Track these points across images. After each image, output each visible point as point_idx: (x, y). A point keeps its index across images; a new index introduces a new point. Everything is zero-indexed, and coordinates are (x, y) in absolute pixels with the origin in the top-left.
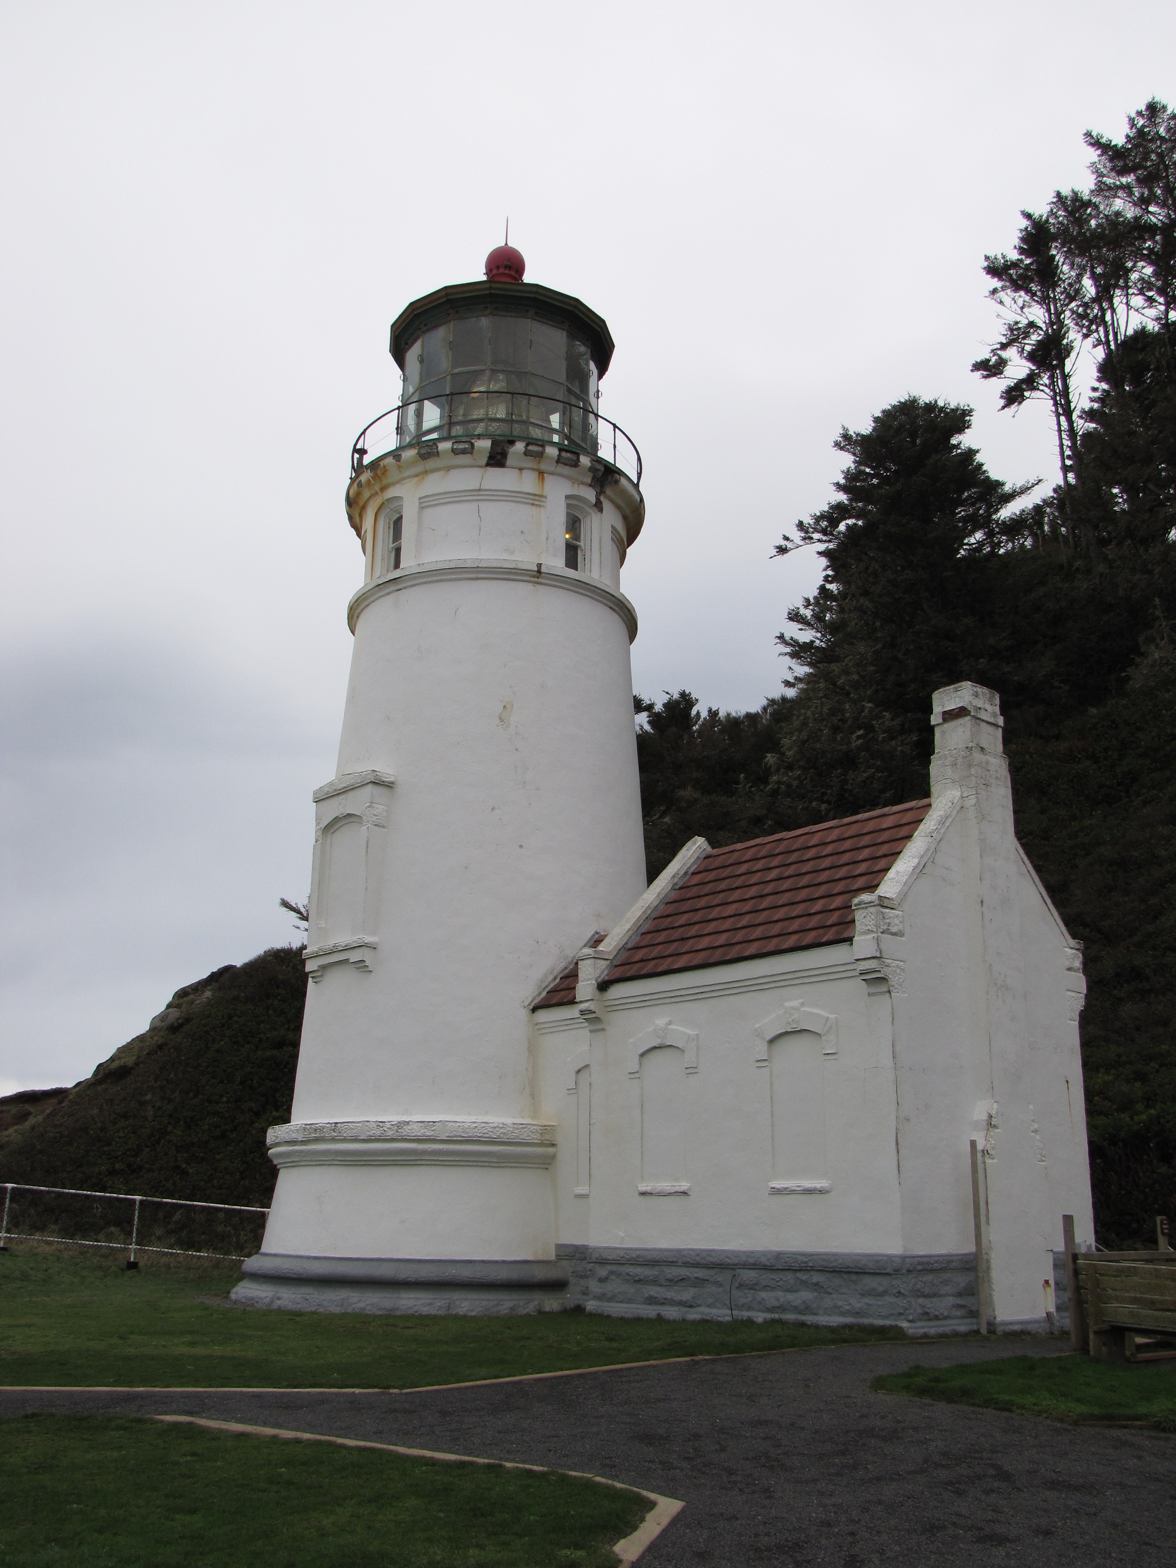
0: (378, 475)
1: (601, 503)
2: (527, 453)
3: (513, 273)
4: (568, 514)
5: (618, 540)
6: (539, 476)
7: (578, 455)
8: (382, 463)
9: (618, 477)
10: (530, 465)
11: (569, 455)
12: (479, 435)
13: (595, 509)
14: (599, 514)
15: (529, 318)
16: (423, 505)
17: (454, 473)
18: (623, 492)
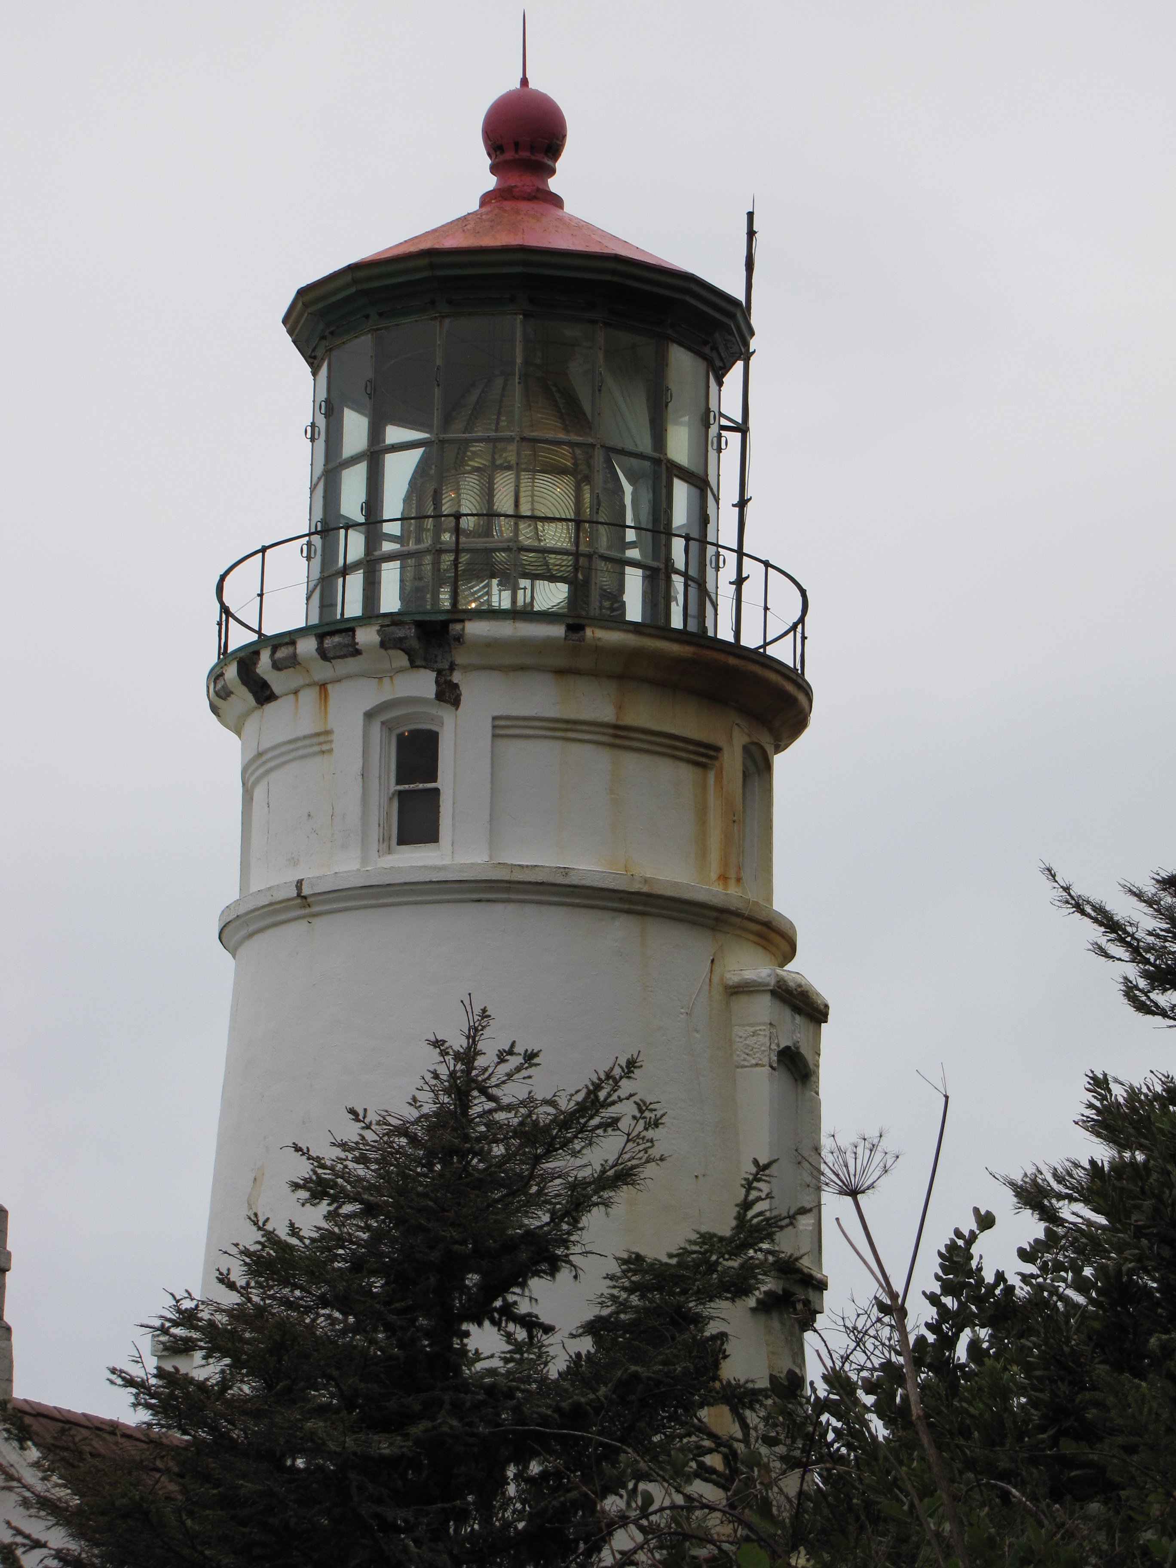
1: (456, 686)
2: (278, 666)
6: (320, 693)
7: (353, 631)
10: (301, 682)
11: (337, 639)
14: (454, 711)
16: (250, 795)
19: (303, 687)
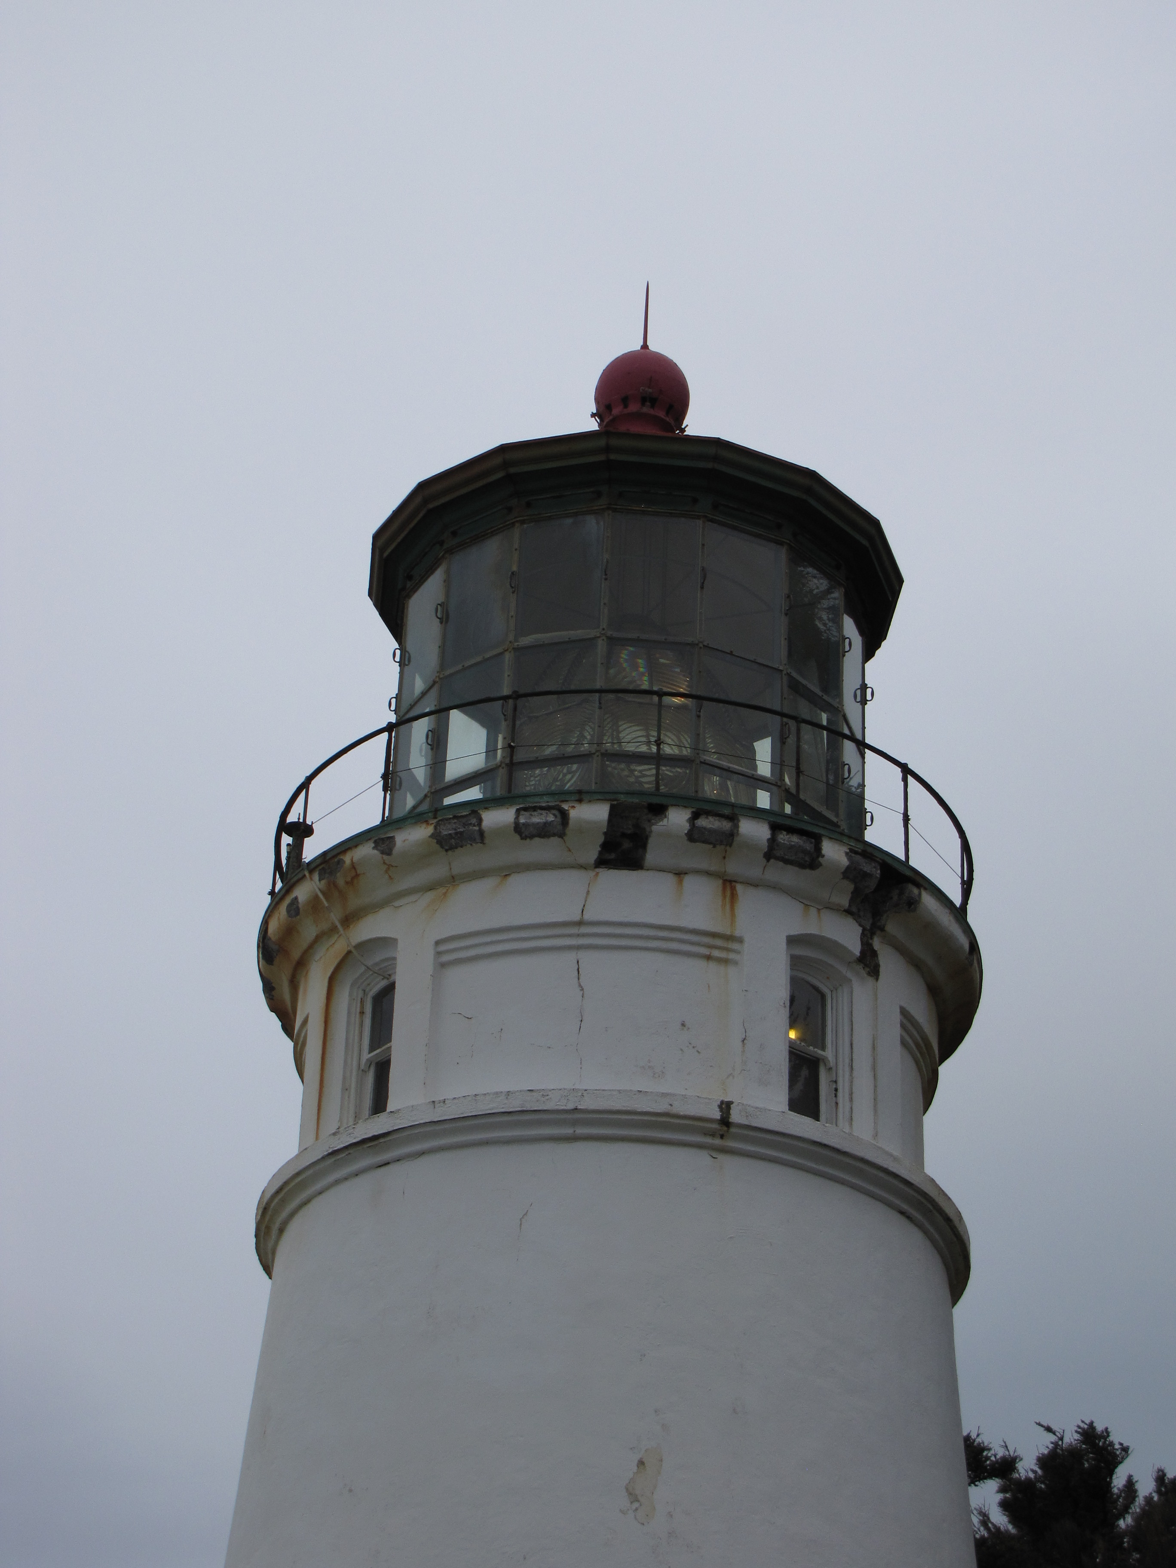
0: (335, 886)
1: (874, 954)
2: (694, 835)
3: (661, 414)
4: (795, 982)
5: (917, 1045)
6: (724, 889)
7: (817, 840)
8: (347, 858)
9: (916, 891)
10: (704, 865)
11: (795, 839)
12: (580, 792)
13: (859, 967)
14: (870, 981)
15: (698, 517)
16: (445, 958)
17: (517, 881)
18: (930, 928)
19: (697, 872)
